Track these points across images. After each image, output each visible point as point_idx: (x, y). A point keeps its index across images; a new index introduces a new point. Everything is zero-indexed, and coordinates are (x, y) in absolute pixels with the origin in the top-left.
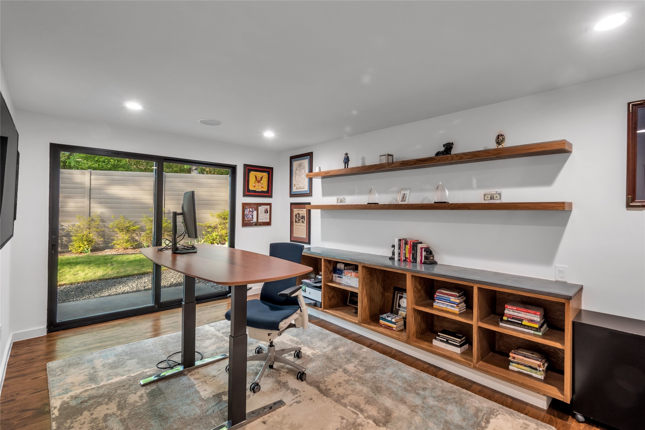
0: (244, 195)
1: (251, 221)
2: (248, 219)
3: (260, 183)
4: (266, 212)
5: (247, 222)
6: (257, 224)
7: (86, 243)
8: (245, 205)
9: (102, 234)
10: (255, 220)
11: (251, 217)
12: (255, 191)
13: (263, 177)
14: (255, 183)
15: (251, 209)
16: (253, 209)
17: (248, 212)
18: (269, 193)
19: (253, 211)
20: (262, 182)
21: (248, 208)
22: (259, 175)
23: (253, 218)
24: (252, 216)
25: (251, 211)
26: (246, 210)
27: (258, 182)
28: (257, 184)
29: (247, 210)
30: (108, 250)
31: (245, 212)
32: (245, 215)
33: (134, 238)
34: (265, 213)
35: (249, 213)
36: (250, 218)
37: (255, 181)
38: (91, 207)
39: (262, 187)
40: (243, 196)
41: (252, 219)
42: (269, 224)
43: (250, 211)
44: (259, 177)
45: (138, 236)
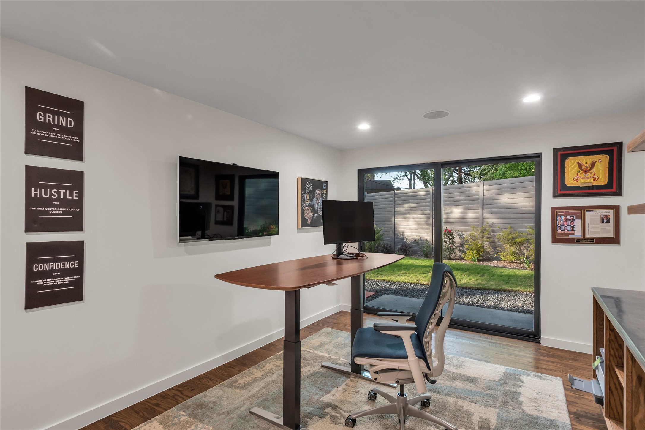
0: (556, 195)
1: (570, 236)
2: (563, 232)
3: (590, 173)
4: (605, 221)
5: (560, 236)
6: (584, 240)
7: (475, 252)
8: (555, 211)
9: (493, 245)
10: (578, 233)
11: (569, 228)
12: (578, 188)
13: (596, 162)
14: (578, 175)
15: (568, 217)
16: (575, 216)
17: (563, 222)
18: (612, 188)
19: (574, 220)
20: (594, 170)
21: (563, 215)
22: (587, 160)
23: (573, 230)
24: (573, 227)
25: (570, 220)
26: (559, 217)
27: (586, 172)
28: (582, 175)
29: (561, 218)
30: (496, 261)
31: (557, 222)
32: (557, 225)
33: (523, 252)
34: (603, 222)
35: (565, 222)
36: (568, 230)
37: (579, 172)
38: (484, 217)
39: (594, 180)
40: (553, 197)
41: (573, 232)
42: (615, 240)
43: (566, 220)
44: (586, 163)
45: (526, 249)
